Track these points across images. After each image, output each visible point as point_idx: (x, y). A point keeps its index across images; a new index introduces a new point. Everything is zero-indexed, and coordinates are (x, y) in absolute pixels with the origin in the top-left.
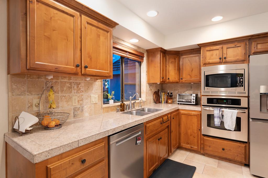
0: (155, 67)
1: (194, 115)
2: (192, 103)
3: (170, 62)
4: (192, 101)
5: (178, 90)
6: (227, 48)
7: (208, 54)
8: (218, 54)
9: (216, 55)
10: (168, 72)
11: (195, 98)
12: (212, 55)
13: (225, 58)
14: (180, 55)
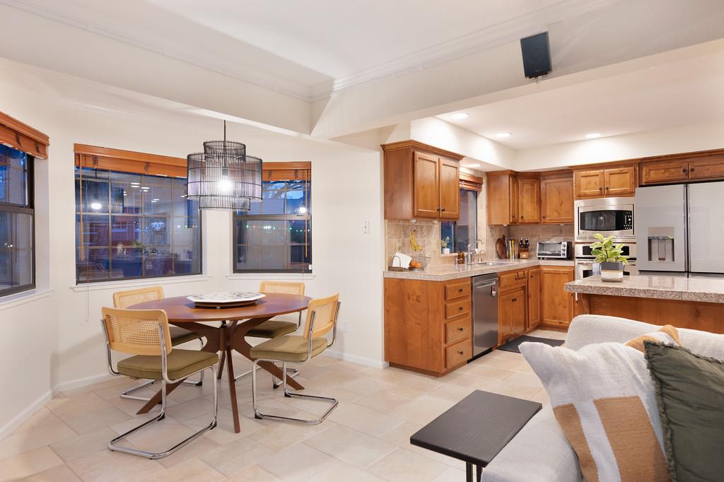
1: (563, 273)
2: (562, 257)
3: (525, 189)
4: (561, 254)
5: (539, 235)
6: (610, 174)
7: (583, 181)
8: (598, 183)
9: (596, 183)
10: (522, 206)
11: (566, 248)
12: (589, 183)
13: (607, 189)
14: (541, 178)
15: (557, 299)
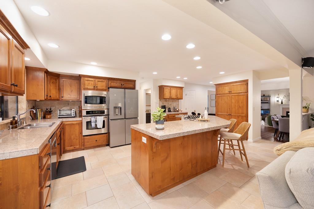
0: (38, 85)
1: (76, 124)
2: (73, 116)
3: (51, 82)
4: (72, 115)
5: (55, 106)
6: (98, 81)
7: (86, 82)
8: (93, 84)
9: (92, 84)
10: (50, 91)
11: (74, 112)
12: (89, 84)
13: (97, 87)
14: (60, 77)
15: (72, 137)
